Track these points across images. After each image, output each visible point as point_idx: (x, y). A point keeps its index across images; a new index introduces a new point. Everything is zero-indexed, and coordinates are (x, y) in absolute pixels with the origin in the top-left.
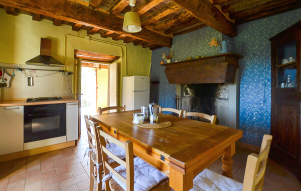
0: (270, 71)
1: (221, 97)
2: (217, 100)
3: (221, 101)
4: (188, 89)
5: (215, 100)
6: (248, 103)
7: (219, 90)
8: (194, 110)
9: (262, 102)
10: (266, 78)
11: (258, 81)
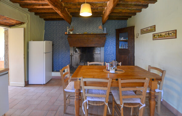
0: (115, 42)
1: (96, 53)
2: (95, 54)
3: (97, 55)
4: (77, 49)
5: (94, 55)
6: (107, 55)
7: (95, 49)
8: (82, 61)
9: (112, 54)
10: (114, 44)
11: (111, 45)
